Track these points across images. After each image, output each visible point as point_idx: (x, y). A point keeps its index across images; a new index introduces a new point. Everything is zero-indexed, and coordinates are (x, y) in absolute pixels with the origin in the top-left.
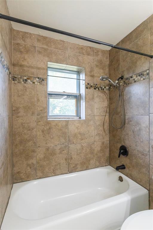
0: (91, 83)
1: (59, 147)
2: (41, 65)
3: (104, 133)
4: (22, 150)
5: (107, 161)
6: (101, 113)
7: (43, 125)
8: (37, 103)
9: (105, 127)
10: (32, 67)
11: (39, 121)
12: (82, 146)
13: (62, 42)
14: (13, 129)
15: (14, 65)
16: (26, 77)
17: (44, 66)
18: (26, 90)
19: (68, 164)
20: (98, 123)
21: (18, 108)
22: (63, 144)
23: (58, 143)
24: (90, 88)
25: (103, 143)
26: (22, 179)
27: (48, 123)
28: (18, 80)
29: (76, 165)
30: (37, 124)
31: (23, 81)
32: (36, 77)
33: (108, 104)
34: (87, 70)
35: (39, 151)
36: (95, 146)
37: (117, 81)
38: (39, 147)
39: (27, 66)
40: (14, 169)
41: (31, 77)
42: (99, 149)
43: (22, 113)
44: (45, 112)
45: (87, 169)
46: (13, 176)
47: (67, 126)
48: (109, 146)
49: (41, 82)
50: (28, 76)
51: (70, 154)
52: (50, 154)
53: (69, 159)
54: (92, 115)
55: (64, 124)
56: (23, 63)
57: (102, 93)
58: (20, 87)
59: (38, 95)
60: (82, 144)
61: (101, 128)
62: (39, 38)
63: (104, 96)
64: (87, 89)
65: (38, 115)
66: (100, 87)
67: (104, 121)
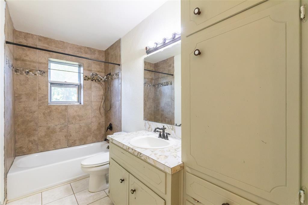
0: (89, 76)
1: (59, 126)
2: (43, 60)
3: (100, 115)
4: (24, 129)
5: (103, 138)
6: (98, 100)
7: (44, 109)
8: (39, 91)
9: (101, 111)
10: (34, 62)
11: (40, 106)
12: (80, 126)
13: (62, 43)
14: (16, 112)
15: (16, 59)
16: (28, 69)
17: (45, 61)
18: (28, 80)
19: (67, 140)
20: (95, 108)
21: (20, 95)
22: (63, 124)
23: (58, 123)
24: (87, 80)
25: (99, 124)
26: (24, 152)
27: (49, 107)
28: (20, 72)
29: (75, 141)
30: (38, 108)
31: (26, 73)
32: (38, 70)
33: (104, 93)
34: (85, 65)
35: (40, 130)
36: (92, 126)
37: (105, 77)
38: (40, 126)
39: (29, 61)
40: (16, 144)
41: (33, 70)
42: (96, 128)
43: (24, 98)
44: (46, 99)
45: (85, 144)
46: (15, 150)
47: (66, 109)
48: (104, 126)
49: (43, 74)
50: (30, 69)
51: (69, 132)
52: (50, 132)
53: (68, 136)
54: (90, 101)
55: (64, 108)
56: (25, 58)
57: (99, 84)
58: (22, 77)
59: (39, 85)
60: (81, 124)
61: (98, 112)
62: (41, 39)
63: (101, 86)
64: (85, 81)
65: (39, 101)
66: (97, 79)
67: (100, 106)
